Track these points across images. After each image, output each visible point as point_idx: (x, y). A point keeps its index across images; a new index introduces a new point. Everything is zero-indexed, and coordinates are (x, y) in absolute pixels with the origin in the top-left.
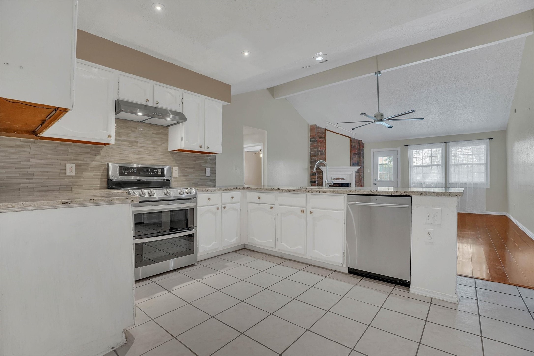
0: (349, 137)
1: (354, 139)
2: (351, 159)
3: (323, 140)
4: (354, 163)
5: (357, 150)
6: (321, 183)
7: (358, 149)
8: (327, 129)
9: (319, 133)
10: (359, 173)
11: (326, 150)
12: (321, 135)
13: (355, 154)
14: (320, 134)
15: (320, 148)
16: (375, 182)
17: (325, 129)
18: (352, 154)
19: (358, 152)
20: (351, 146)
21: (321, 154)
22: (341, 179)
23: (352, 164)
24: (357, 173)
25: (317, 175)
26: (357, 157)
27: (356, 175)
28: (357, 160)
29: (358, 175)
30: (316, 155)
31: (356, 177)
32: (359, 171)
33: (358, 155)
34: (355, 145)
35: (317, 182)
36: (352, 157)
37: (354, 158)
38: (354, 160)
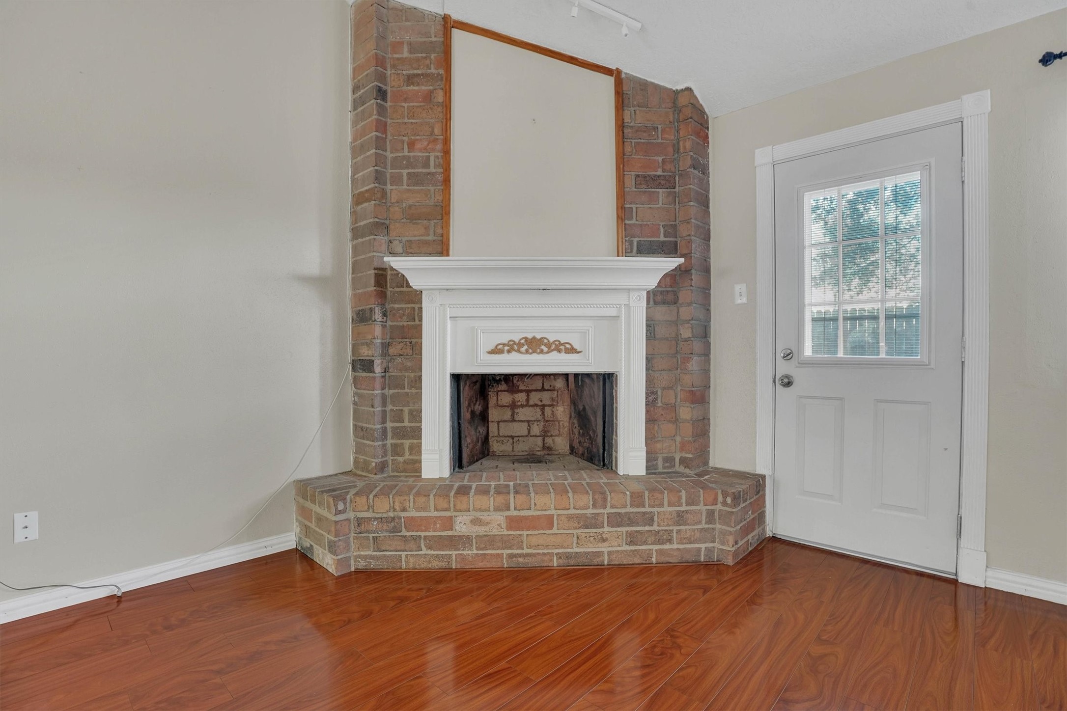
0: (607, 71)
1: (644, 86)
2: (623, 212)
3: (431, 92)
4: (639, 243)
5: (660, 159)
6: (413, 371)
7: (670, 149)
8: (456, 16)
9: (406, 48)
10: (673, 308)
11: (447, 153)
12: (418, 60)
13: (648, 181)
14: (412, 49)
15: (411, 145)
16: (784, 368)
17: (446, 18)
18: (630, 182)
19: (668, 166)
20: (621, 127)
21: (415, 179)
22: (548, 345)
23: (629, 251)
24: (662, 305)
25: (385, 318)
26: (661, 199)
27: (652, 322)
28: (660, 223)
29: (668, 322)
30: (381, 186)
31: (657, 336)
32: (672, 291)
33: (669, 190)
34: (647, 125)
35: (384, 365)
36: (631, 204)
37: (645, 206)
38: (645, 223)
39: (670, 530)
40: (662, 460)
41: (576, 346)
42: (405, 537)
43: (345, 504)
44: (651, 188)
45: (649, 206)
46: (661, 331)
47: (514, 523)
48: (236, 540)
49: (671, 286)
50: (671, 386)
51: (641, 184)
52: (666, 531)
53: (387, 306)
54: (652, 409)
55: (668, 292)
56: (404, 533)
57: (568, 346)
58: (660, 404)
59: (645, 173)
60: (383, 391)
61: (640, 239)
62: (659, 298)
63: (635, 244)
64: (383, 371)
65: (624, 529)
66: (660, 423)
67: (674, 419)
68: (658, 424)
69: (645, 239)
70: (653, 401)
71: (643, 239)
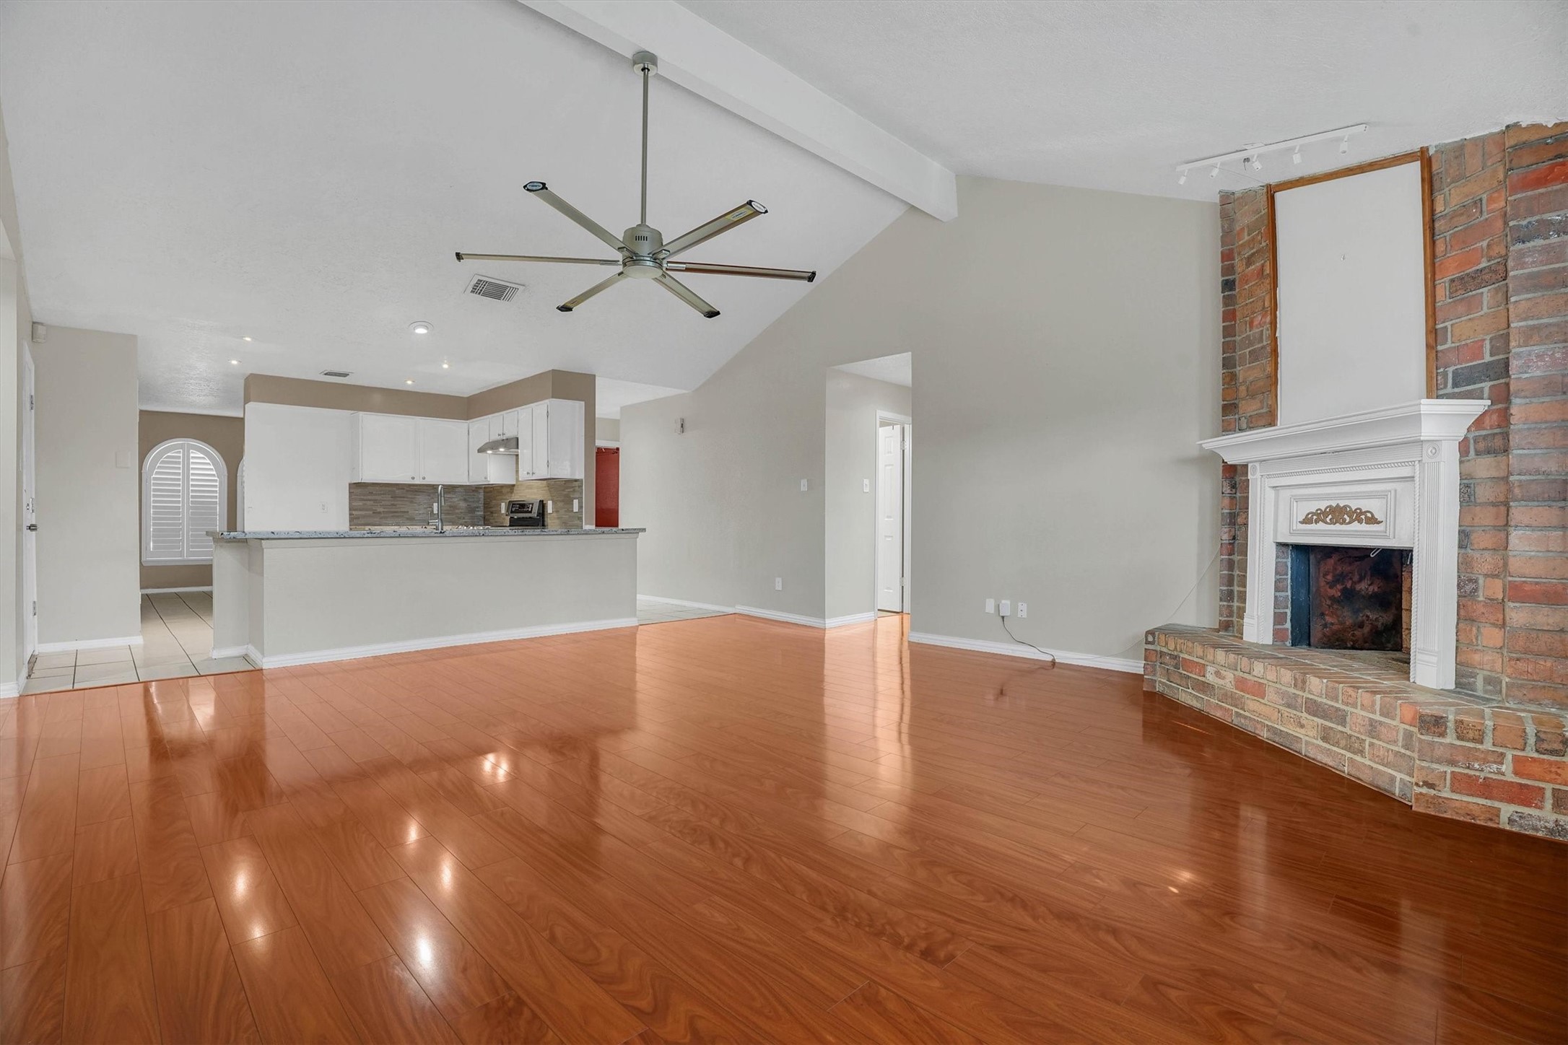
0: (1413, 157)
1: (1460, 150)
2: (1433, 337)
4: (1455, 373)
5: (1484, 244)
7: (1499, 223)
8: (1273, 180)
10: (1502, 458)
11: (1273, 322)
12: (1253, 240)
13: (1467, 283)
14: (1249, 233)
15: (1251, 324)
17: (1269, 187)
18: (1442, 293)
19: (1496, 251)
20: (1430, 223)
21: (1254, 356)
22: (1351, 513)
23: (1442, 386)
24: (1485, 456)
25: (1234, 490)
26: (1485, 303)
27: (1471, 481)
28: (1485, 337)
29: (1494, 480)
30: (1230, 371)
31: (1478, 501)
32: (1500, 433)
33: (1497, 285)
34: (1464, 204)
35: (1232, 533)
36: (1444, 322)
37: (1463, 319)
38: (1463, 343)
39: (1362, 739)
40: (1482, 680)
41: (1378, 516)
42: (1181, 673)
43: (1154, 638)
44: (1471, 291)
45: (1469, 317)
46: (1484, 493)
47: (1241, 684)
48: (1124, 655)
49: (1499, 426)
50: (1497, 572)
51: (1456, 291)
52: (1358, 738)
53: (1237, 479)
54: (1470, 603)
55: (1494, 435)
56: (1181, 671)
57: (1369, 515)
58: (1481, 598)
59: (1462, 273)
60: (1230, 557)
61: (1456, 367)
62: (1482, 446)
63: (1450, 376)
64: (1231, 538)
65: (1320, 721)
66: (1481, 625)
67: (1500, 622)
68: (1479, 627)
69: (1464, 366)
70: (1471, 592)
71: (1461, 366)
